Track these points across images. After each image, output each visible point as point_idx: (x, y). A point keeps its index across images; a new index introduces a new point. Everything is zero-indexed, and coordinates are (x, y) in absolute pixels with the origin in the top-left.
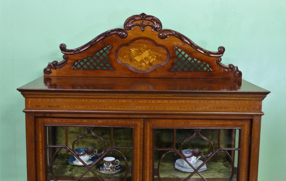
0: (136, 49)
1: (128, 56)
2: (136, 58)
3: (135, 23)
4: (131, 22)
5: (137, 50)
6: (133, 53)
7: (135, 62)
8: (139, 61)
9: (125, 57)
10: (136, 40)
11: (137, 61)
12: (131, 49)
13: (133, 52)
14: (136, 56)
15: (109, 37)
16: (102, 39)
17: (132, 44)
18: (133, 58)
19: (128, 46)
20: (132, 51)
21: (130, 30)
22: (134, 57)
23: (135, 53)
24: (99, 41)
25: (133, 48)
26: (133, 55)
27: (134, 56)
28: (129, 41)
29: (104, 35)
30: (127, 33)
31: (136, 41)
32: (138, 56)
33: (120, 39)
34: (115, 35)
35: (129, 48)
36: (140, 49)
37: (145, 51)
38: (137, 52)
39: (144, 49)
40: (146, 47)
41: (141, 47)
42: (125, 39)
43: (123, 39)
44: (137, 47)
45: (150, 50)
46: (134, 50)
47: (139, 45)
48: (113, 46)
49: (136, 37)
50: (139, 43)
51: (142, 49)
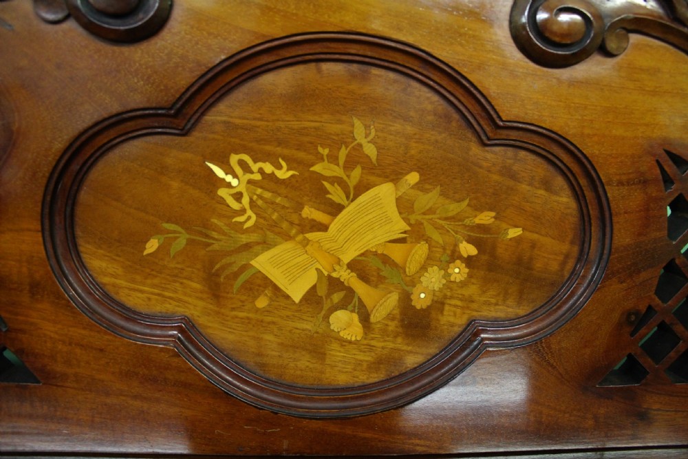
0: (268, 168)
1: (181, 242)
2: (263, 262)
5: (283, 174)
6: (235, 205)
7: (262, 303)
8: (297, 294)
9: (152, 246)
11: (276, 289)
12: (219, 172)
13: (238, 197)
14: (266, 245)
17: (226, 112)
18: (240, 260)
19: (185, 133)
20: (222, 192)
22: (247, 247)
23: (252, 202)
25: (234, 159)
26: (239, 227)
27: (244, 239)
31: (267, 80)
32: (288, 237)
35: (188, 155)
36: (312, 169)
37: (361, 188)
38: (278, 200)
39: (357, 173)
40: (370, 151)
41: (320, 149)
42: (139, 53)
43: (126, 50)
44: (279, 150)
45: (413, 178)
46: (252, 172)
47: (305, 128)
48: (14, 128)
49: (264, 36)
50: (299, 99)
51: (337, 171)
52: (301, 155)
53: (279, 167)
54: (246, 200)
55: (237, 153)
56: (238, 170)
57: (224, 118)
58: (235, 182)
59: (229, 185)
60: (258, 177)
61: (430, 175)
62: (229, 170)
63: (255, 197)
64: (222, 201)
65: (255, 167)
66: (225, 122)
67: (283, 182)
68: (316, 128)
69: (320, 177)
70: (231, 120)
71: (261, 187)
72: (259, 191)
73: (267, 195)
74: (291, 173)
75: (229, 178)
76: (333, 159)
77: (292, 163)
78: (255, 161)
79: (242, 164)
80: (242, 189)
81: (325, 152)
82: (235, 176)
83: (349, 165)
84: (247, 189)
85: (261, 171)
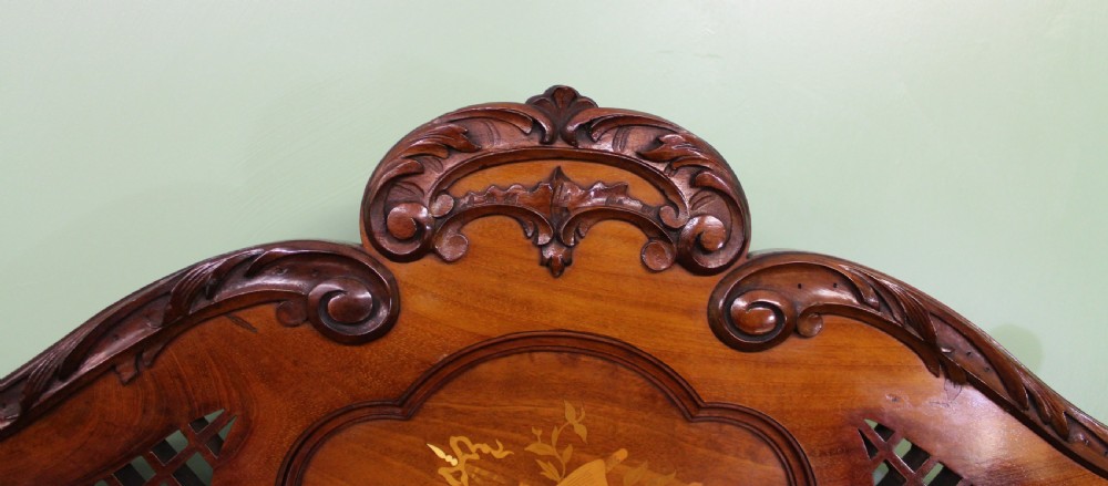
0: (486, 449)
3: (475, 187)
4: (431, 179)
5: (500, 454)
6: (454, 483)
10: (483, 360)
12: (439, 453)
13: (457, 475)
15: (210, 326)
16: (136, 351)
17: (447, 399)
19: (407, 417)
20: (443, 471)
21: (428, 261)
23: (469, 481)
24: (109, 367)
25: (454, 441)
28: (409, 377)
29: (163, 305)
30: (388, 293)
31: (484, 368)
33: (328, 345)
34: (270, 310)
35: (412, 438)
36: (526, 449)
37: (573, 465)
38: (495, 478)
39: (568, 451)
40: (581, 431)
41: (534, 431)
42: (369, 353)
43: (357, 349)
44: (496, 432)
45: (622, 454)
46: (471, 453)
47: (519, 412)
48: (253, 418)
49: (482, 336)
50: (514, 386)
51: (551, 450)
52: (516, 436)
53: (496, 448)
54: (464, 478)
55: (456, 436)
56: (457, 451)
57: (444, 404)
58: (454, 462)
59: (449, 465)
60: (476, 457)
61: (637, 452)
62: (449, 451)
63: (473, 476)
64: (442, 480)
65: (473, 448)
66: (445, 408)
67: (499, 461)
68: (530, 412)
69: (534, 456)
70: (451, 405)
71: (480, 466)
72: (477, 470)
73: (485, 473)
74: (507, 453)
75: (449, 458)
76: (546, 439)
77: (507, 443)
78: (474, 442)
79: (462, 446)
80: (462, 468)
81: (539, 433)
82: (455, 456)
83: (561, 445)
84: (466, 469)
85: (479, 451)
